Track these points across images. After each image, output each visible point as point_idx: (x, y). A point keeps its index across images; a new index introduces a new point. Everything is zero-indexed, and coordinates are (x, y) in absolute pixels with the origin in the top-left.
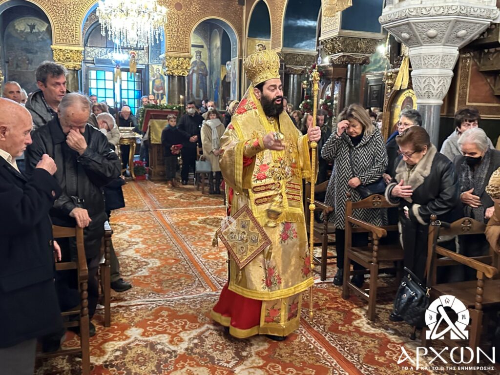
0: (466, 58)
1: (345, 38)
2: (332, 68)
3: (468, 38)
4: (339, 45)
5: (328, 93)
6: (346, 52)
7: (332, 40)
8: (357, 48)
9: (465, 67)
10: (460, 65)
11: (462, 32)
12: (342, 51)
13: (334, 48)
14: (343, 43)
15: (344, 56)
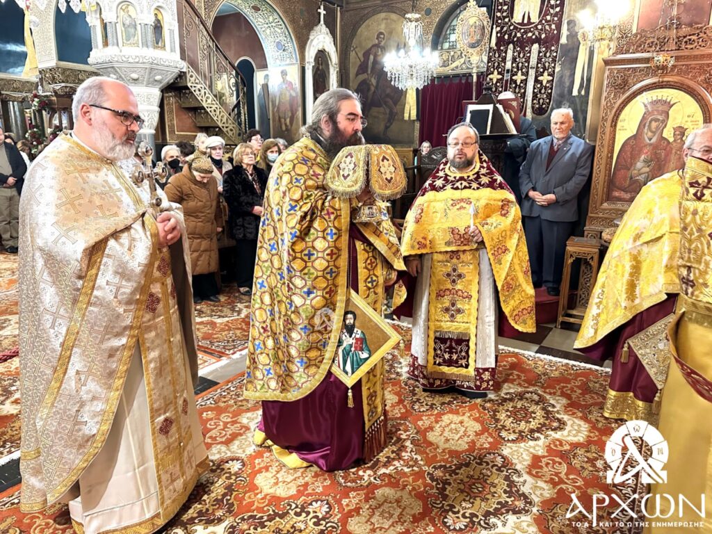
0: (169, 97)
1: (65, 70)
2: (54, 98)
3: (165, 82)
4: (58, 76)
5: (56, 122)
6: (67, 82)
7: (50, 70)
8: (79, 79)
9: (169, 104)
10: (165, 102)
11: (158, 78)
12: (63, 82)
13: (54, 78)
14: (63, 73)
15: (66, 87)
